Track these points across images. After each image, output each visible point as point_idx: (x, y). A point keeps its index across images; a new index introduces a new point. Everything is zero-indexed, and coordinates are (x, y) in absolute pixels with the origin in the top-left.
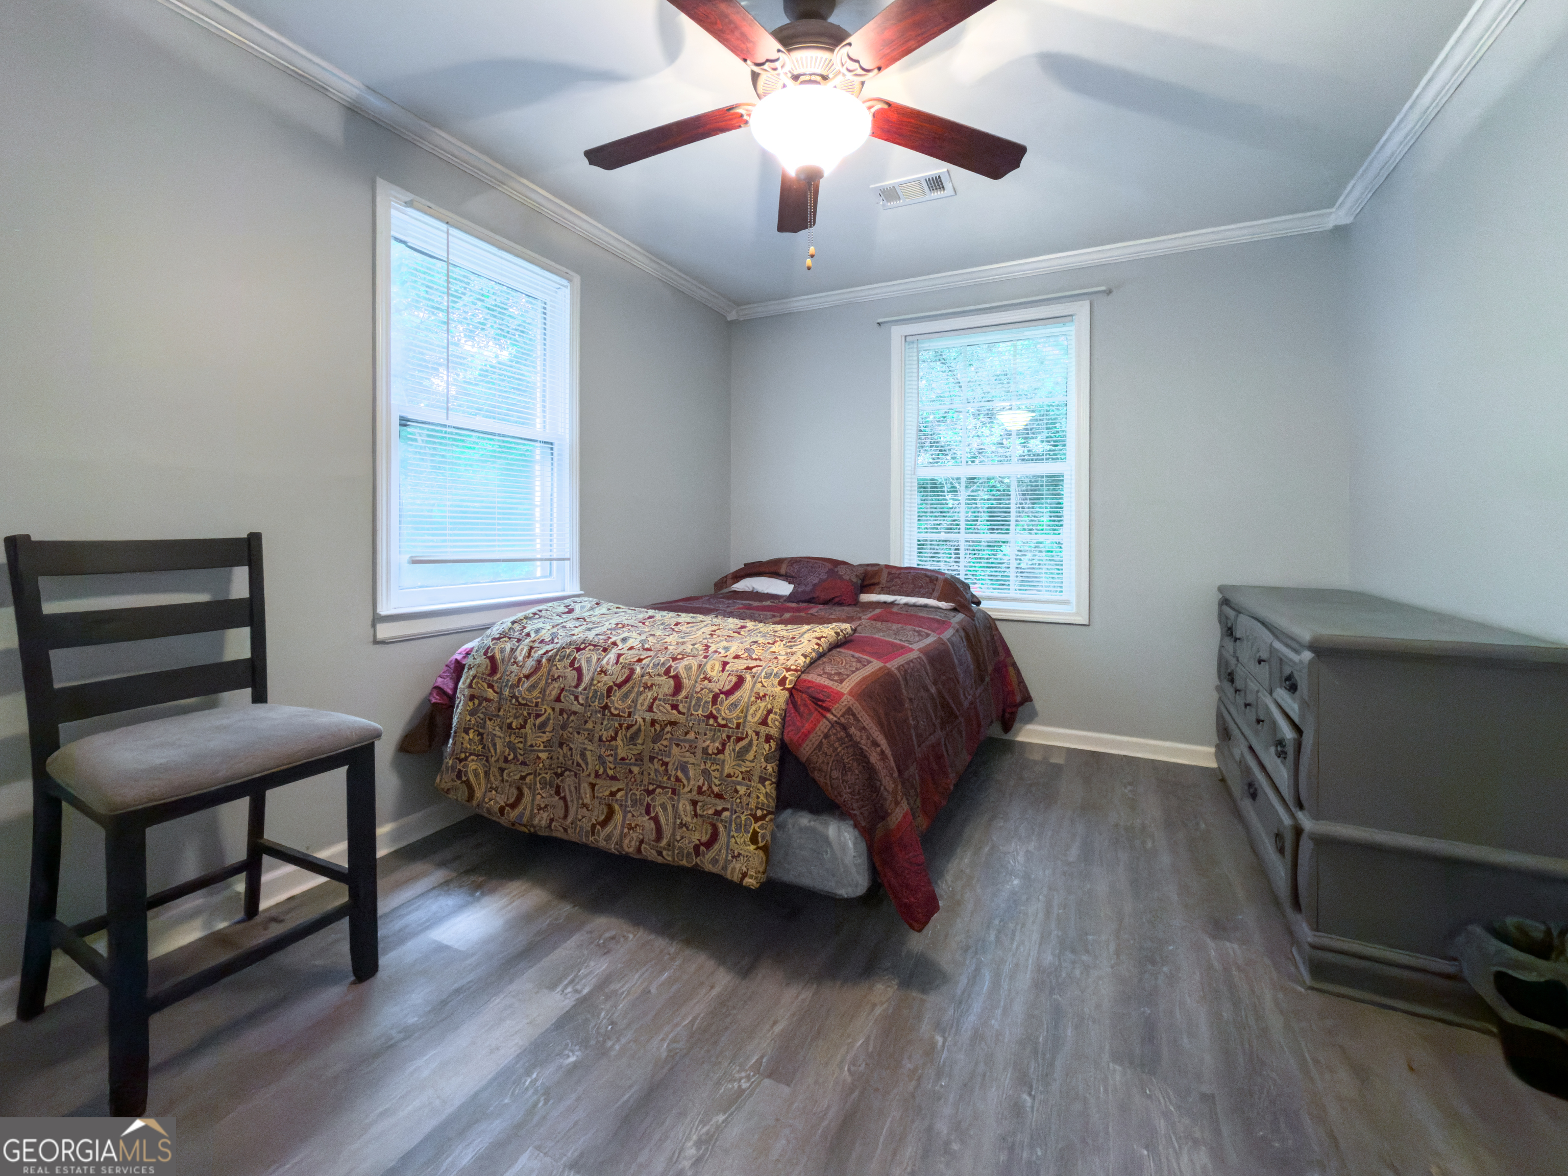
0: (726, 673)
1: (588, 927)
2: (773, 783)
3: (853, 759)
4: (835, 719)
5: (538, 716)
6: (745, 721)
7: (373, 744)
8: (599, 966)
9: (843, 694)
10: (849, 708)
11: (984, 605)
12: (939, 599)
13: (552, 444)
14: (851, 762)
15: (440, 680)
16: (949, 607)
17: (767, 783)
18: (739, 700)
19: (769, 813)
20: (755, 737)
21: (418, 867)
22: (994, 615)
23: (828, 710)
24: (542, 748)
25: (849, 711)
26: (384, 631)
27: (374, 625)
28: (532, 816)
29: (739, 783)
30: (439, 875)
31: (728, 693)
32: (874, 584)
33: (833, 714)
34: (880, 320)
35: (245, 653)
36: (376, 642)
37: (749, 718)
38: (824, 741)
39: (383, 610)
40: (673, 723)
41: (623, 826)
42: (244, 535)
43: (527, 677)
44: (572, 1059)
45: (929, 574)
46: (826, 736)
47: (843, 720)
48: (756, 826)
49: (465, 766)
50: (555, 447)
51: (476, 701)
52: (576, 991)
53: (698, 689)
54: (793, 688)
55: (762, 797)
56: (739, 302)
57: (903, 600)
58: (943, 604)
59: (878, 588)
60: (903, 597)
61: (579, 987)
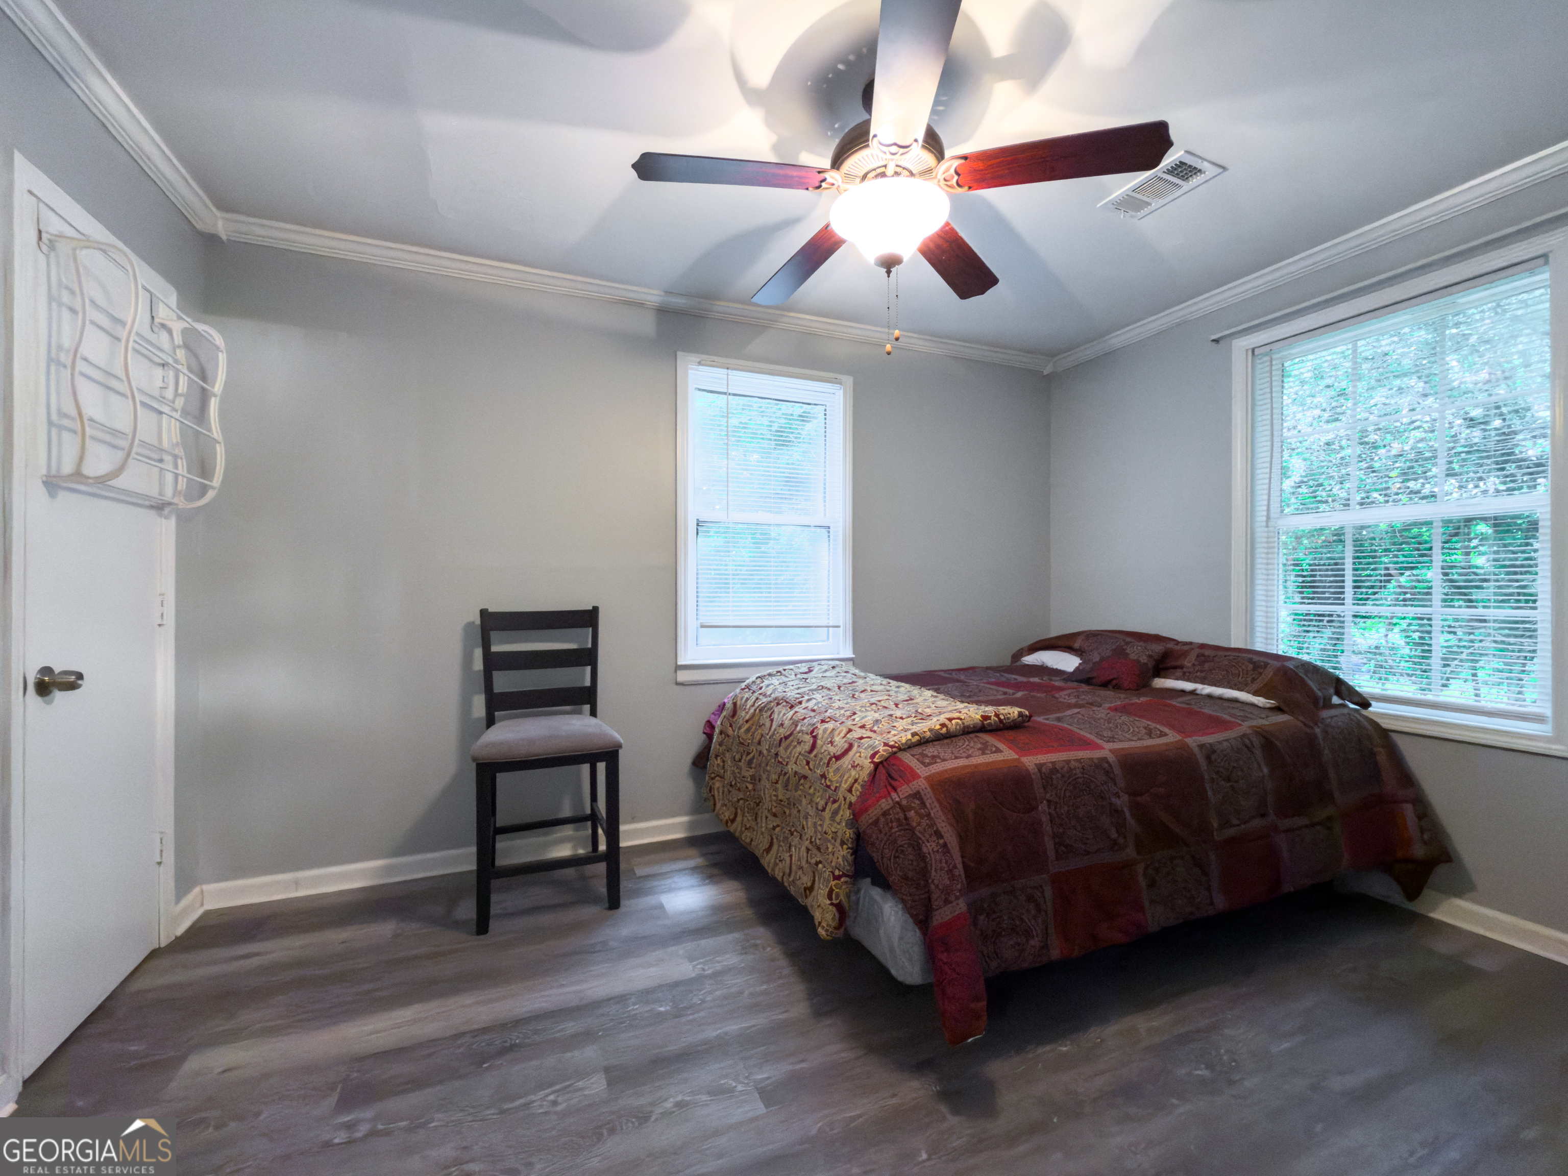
0: (845, 739)
1: (746, 932)
2: (848, 848)
3: (909, 844)
4: (897, 799)
5: (748, 754)
6: (840, 785)
7: (617, 751)
8: (732, 959)
9: (920, 777)
10: (918, 792)
11: (1376, 708)
12: (1256, 693)
13: (829, 527)
14: (906, 846)
15: (713, 716)
16: (1268, 705)
17: (845, 847)
18: (841, 766)
19: (844, 875)
20: (843, 802)
21: (692, 852)
22: (1385, 724)
23: (895, 790)
24: (749, 780)
25: (917, 795)
26: (683, 676)
27: (676, 671)
28: (742, 832)
29: (829, 841)
30: (699, 861)
31: (838, 758)
32: (1175, 668)
33: (898, 794)
34: (1214, 337)
35: (588, 683)
36: (677, 684)
37: (843, 785)
38: (882, 820)
39: (679, 663)
40: (805, 777)
41: (776, 858)
42: (591, 608)
43: (747, 721)
44: (662, 1009)
45: (1256, 658)
46: (885, 814)
47: (904, 802)
48: (833, 883)
49: (714, 784)
50: (831, 530)
51: (723, 736)
52: (703, 970)
53: (823, 751)
54: (881, 762)
55: (840, 860)
56: (1052, 354)
57: (1207, 689)
58: (1260, 701)
59: (1179, 673)
60: (1206, 686)
61: (706, 968)
